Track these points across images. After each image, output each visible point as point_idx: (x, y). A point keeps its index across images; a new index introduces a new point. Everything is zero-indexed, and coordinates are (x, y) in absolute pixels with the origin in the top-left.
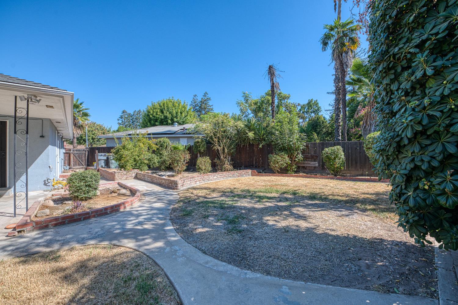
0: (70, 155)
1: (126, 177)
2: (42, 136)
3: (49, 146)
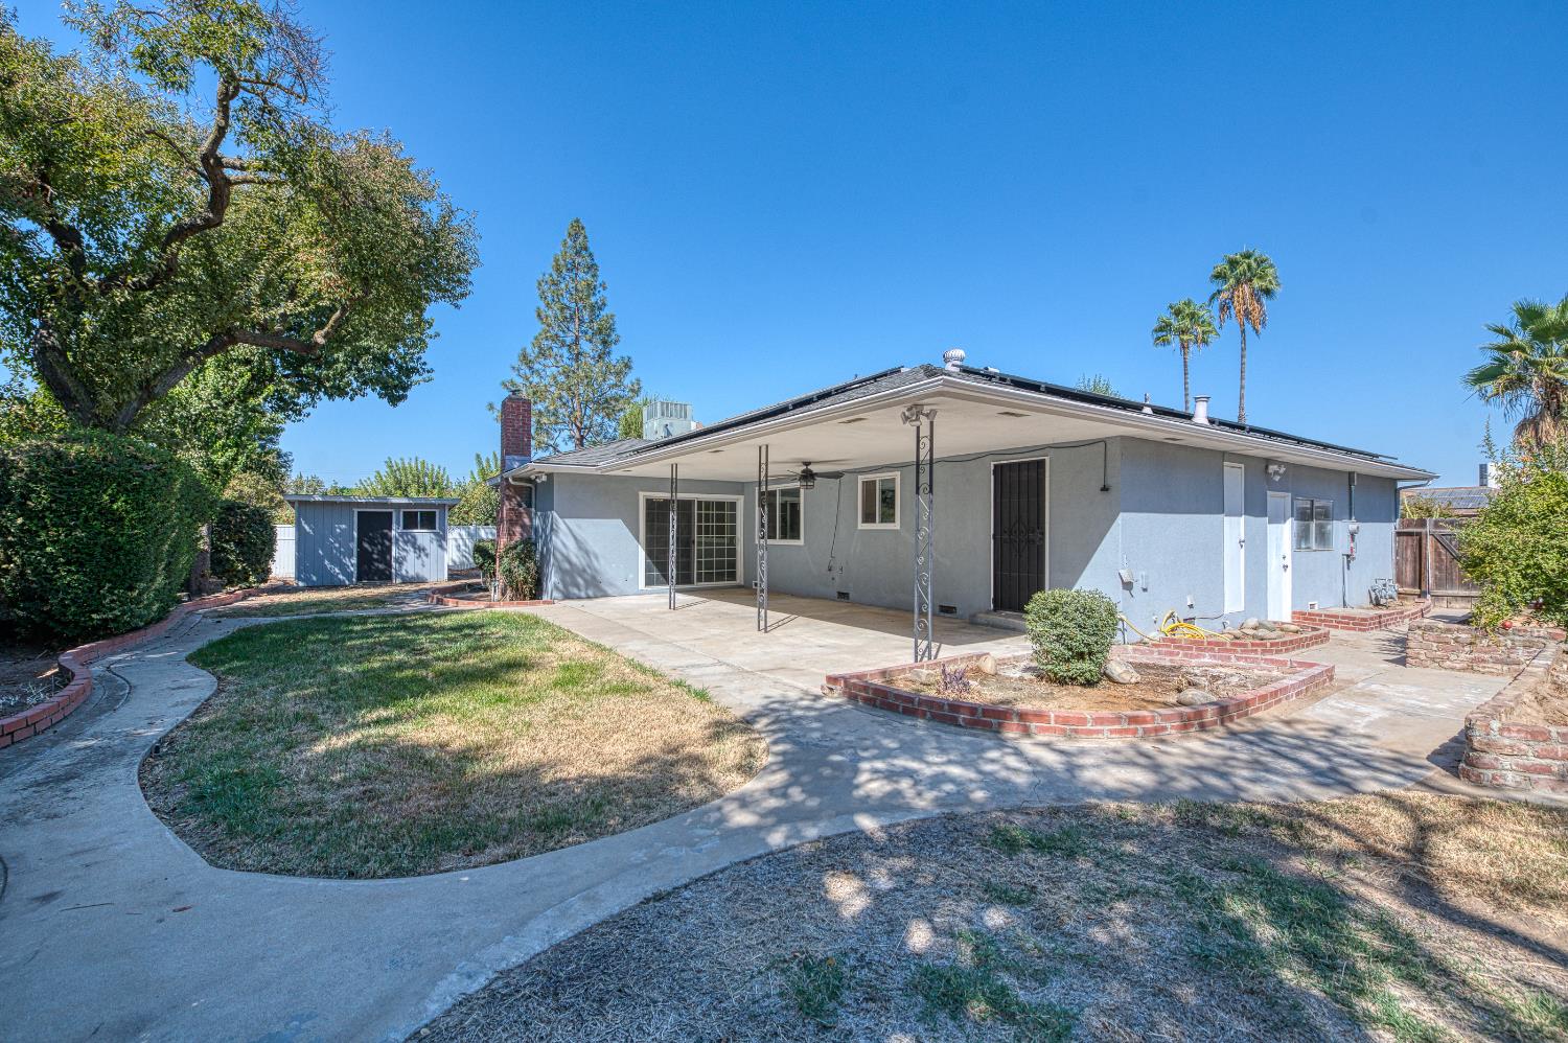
0: (1420, 540)
1: (1473, 660)
2: (1105, 489)
3: (1121, 514)
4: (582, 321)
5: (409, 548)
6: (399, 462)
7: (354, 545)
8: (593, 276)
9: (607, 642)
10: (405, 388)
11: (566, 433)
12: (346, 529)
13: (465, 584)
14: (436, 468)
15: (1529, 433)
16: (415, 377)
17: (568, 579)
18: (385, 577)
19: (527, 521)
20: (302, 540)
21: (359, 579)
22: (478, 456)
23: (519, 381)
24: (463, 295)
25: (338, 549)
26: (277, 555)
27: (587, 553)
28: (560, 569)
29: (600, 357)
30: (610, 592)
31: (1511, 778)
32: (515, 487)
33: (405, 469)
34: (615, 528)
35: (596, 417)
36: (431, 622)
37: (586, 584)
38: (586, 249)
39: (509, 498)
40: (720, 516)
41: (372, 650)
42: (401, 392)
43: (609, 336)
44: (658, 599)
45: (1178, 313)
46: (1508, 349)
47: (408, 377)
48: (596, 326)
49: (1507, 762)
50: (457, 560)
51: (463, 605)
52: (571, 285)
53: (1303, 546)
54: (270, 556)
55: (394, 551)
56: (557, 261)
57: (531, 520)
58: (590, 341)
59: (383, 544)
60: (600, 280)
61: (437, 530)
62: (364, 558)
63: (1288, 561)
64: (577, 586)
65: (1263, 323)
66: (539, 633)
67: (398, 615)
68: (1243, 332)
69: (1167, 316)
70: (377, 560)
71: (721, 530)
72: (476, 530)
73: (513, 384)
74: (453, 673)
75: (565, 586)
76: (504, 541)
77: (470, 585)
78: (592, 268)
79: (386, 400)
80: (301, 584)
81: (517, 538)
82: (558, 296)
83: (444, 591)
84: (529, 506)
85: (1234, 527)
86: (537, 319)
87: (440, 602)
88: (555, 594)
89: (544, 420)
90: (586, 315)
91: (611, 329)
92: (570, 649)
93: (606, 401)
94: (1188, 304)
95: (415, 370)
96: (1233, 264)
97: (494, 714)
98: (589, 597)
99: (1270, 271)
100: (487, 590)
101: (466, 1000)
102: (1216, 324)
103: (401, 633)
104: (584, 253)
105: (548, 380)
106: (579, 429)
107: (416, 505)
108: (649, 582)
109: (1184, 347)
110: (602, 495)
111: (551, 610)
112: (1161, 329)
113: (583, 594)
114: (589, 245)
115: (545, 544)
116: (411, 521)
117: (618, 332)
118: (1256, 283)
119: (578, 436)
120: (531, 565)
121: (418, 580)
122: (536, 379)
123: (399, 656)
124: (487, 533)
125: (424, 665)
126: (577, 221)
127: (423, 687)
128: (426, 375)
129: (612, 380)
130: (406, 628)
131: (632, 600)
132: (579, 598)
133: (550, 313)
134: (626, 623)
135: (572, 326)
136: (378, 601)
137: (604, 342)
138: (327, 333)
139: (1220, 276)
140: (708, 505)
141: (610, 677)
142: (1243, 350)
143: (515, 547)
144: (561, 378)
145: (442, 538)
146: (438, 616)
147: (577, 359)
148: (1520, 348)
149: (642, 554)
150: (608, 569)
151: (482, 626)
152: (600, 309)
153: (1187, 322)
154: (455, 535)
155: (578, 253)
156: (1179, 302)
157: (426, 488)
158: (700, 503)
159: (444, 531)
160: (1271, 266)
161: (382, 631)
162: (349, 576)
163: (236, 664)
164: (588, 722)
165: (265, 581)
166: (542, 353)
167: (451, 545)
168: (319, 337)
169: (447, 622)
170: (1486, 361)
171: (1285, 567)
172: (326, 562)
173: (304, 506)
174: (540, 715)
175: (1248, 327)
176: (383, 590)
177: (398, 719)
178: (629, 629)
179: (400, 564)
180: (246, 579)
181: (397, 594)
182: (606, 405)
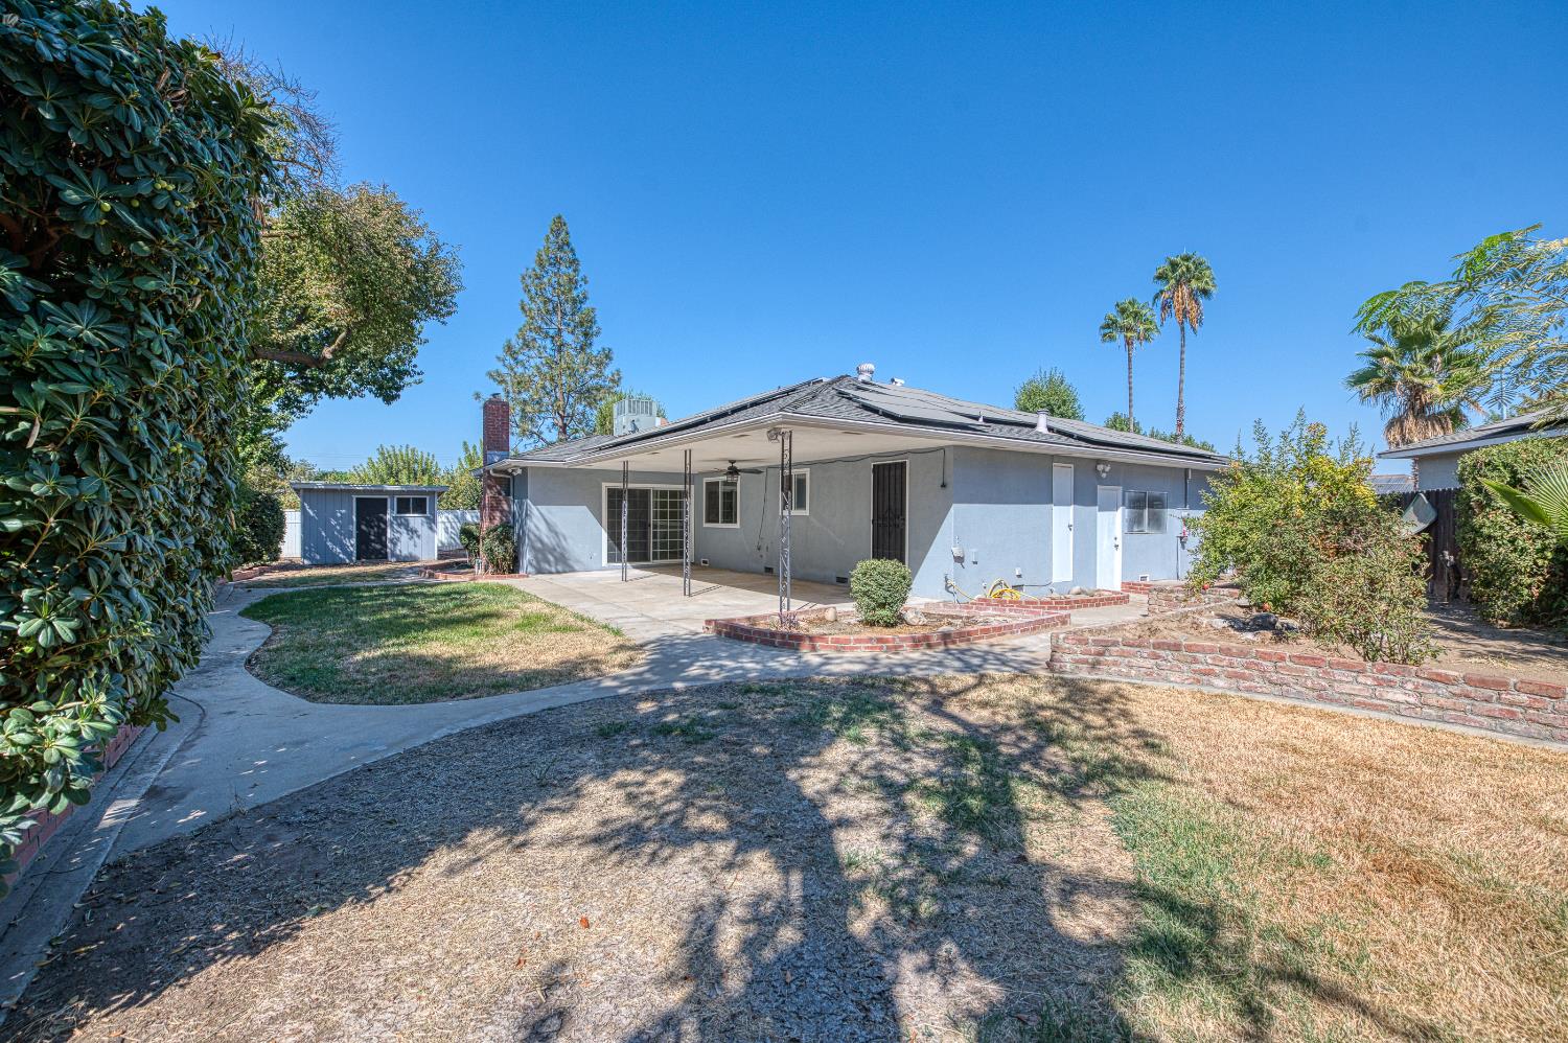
2: (943, 485)
3: (954, 505)
4: (564, 314)
5: (403, 530)
6: (390, 449)
7: (354, 528)
8: (575, 271)
9: (561, 603)
10: (399, 389)
11: (549, 422)
12: (347, 513)
13: (452, 561)
14: (425, 456)
15: (1396, 431)
16: (407, 379)
17: (540, 556)
18: (382, 556)
19: (505, 507)
20: (306, 522)
21: (358, 558)
22: (465, 443)
23: (504, 371)
24: (449, 313)
25: (338, 531)
26: (286, 538)
27: (556, 533)
28: (533, 548)
29: (582, 348)
30: (576, 568)
31: (1069, 667)
32: (495, 478)
33: (396, 455)
34: (581, 513)
35: (578, 406)
36: (425, 590)
37: (556, 560)
38: (568, 244)
39: (490, 487)
40: (672, 504)
41: (381, 608)
42: (394, 392)
43: (591, 328)
44: (613, 573)
45: (1123, 311)
46: (1379, 355)
47: (401, 379)
48: (577, 319)
49: (1067, 658)
50: (444, 541)
51: (451, 578)
52: (554, 280)
53: (1136, 529)
54: (281, 538)
55: (389, 534)
56: (539, 256)
57: (509, 506)
58: (572, 333)
59: (379, 527)
60: (581, 275)
61: (428, 514)
62: (363, 539)
63: (1119, 542)
64: (548, 562)
65: (1200, 322)
66: (511, 597)
67: (397, 586)
68: (1183, 329)
69: (1113, 313)
70: (373, 541)
71: (673, 515)
72: (463, 515)
73: (499, 375)
74: (443, 620)
75: (538, 562)
76: (486, 525)
77: (457, 563)
78: (574, 262)
79: (381, 399)
80: (306, 562)
81: (497, 522)
82: (541, 293)
83: (434, 568)
84: (508, 494)
85: (1063, 516)
86: (520, 310)
87: (431, 576)
88: (530, 569)
89: (528, 409)
90: (568, 307)
91: (592, 321)
92: (533, 608)
93: (588, 391)
94: (1132, 303)
95: (406, 373)
96: (1174, 266)
97: (473, 641)
98: (558, 572)
99: (1208, 272)
100: (472, 567)
101: (450, 735)
102: (1157, 320)
103: (402, 598)
104: (566, 248)
105: (532, 371)
106: (562, 418)
107: (409, 492)
108: (611, 559)
109: (1129, 342)
110: (569, 485)
111: (526, 582)
112: (1108, 326)
113: (553, 570)
114: (570, 240)
115: (521, 527)
116: (404, 506)
117: (600, 323)
118: (1194, 284)
119: (560, 424)
120: (509, 544)
121: (412, 558)
122: (520, 370)
123: (402, 611)
124: (471, 517)
125: (423, 616)
126: (560, 217)
127: (421, 627)
128: (417, 377)
129: (593, 370)
130: (405, 594)
131: (595, 574)
132: (551, 573)
133: (533, 306)
134: (582, 590)
135: (555, 319)
136: (379, 576)
137: (586, 335)
138: (335, 350)
139: (1161, 277)
140: (663, 494)
141: (557, 622)
142: (1183, 346)
143: (495, 530)
144: (545, 369)
145: (432, 521)
146: (432, 586)
147: (560, 351)
148: (1388, 354)
149: (605, 536)
150: (575, 548)
151: (465, 593)
152: (581, 302)
153: (1131, 321)
154: (442, 518)
155: (560, 248)
156: (1125, 300)
157: (415, 474)
158: (656, 492)
159: (434, 515)
160: (1208, 268)
161: (387, 596)
162: (349, 555)
163: (279, 617)
164: (533, 645)
165: (276, 559)
166: (526, 345)
167: (440, 528)
168: (327, 353)
169: (439, 590)
170: (1364, 365)
171: (1117, 546)
172: (329, 543)
173: (306, 493)
174: (501, 642)
175: (1187, 326)
176: (381, 568)
177: (407, 643)
178: (584, 595)
179: (395, 544)
180: (260, 558)
181: (393, 571)
182: (587, 394)
